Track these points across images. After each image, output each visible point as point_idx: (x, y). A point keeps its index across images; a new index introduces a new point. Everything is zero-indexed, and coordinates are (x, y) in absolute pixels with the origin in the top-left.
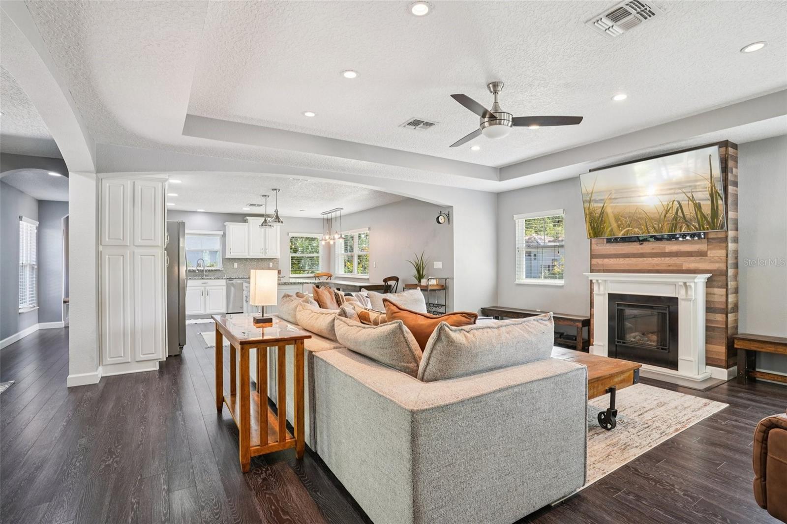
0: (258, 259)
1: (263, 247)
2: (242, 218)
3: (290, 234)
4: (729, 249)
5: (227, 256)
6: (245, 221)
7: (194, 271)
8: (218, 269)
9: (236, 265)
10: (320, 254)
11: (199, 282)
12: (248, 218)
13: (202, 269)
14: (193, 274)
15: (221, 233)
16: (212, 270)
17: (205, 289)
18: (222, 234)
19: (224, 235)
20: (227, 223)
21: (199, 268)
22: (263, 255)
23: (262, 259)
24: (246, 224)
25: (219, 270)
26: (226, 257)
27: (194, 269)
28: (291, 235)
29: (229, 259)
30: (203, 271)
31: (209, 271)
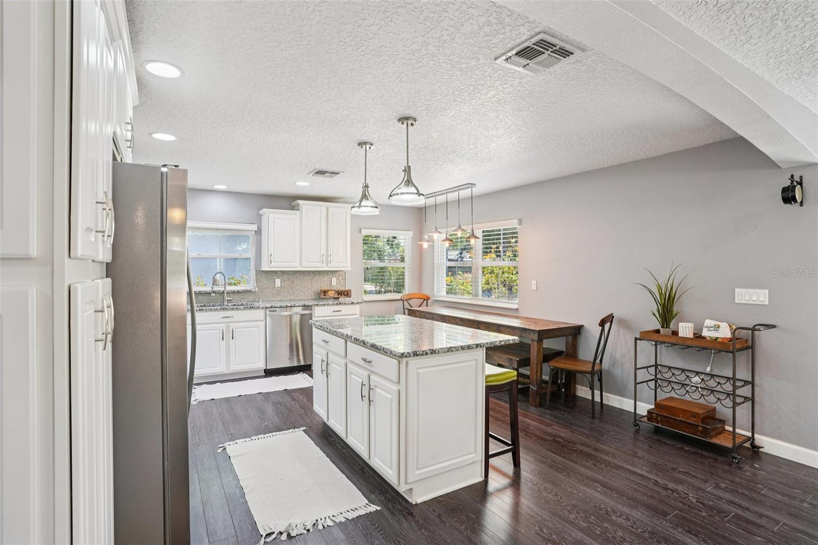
0: (314, 272)
1: (324, 252)
2: (289, 201)
3: (362, 230)
5: (265, 268)
6: (295, 208)
7: (208, 294)
8: (249, 288)
9: (278, 282)
10: (407, 265)
11: (217, 315)
12: (300, 202)
13: (222, 289)
14: (205, 298)
15: (254, 227)
16: (238, 292)
17: (228, 327)
18: (256, 229)
19: (259, 232)
20: (265, 210)
21: (216, 289)
22: (324, 265)
23: (320, 272)
24: (296, 212)
25: (250, 291)
26: (262, 269)
27: (208, 289)
28: (365, 232)
29: (267, 272)
30: (223, 292)
31: (234, 292)
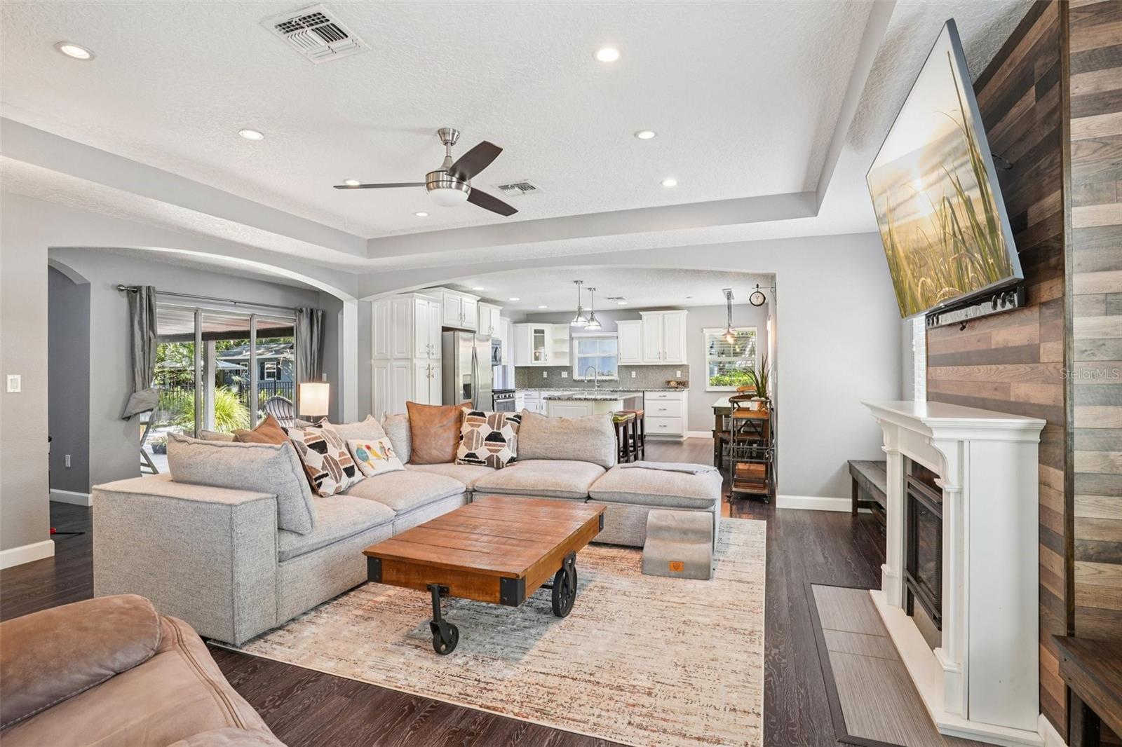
1: (661, 350)
3: (704, 330)
4: (1077, 335)
6: (640, 318)
7: (582, 381)
8: (612, 378)
9: (634, 374)
12: (641, 313)
13: (593, 378)
15: (616, 334)
22: (661, 360)
24: (640, 321)
25: (614, 380)
26: (622, 364)
28: (707, 331)
31: (603, 381)
